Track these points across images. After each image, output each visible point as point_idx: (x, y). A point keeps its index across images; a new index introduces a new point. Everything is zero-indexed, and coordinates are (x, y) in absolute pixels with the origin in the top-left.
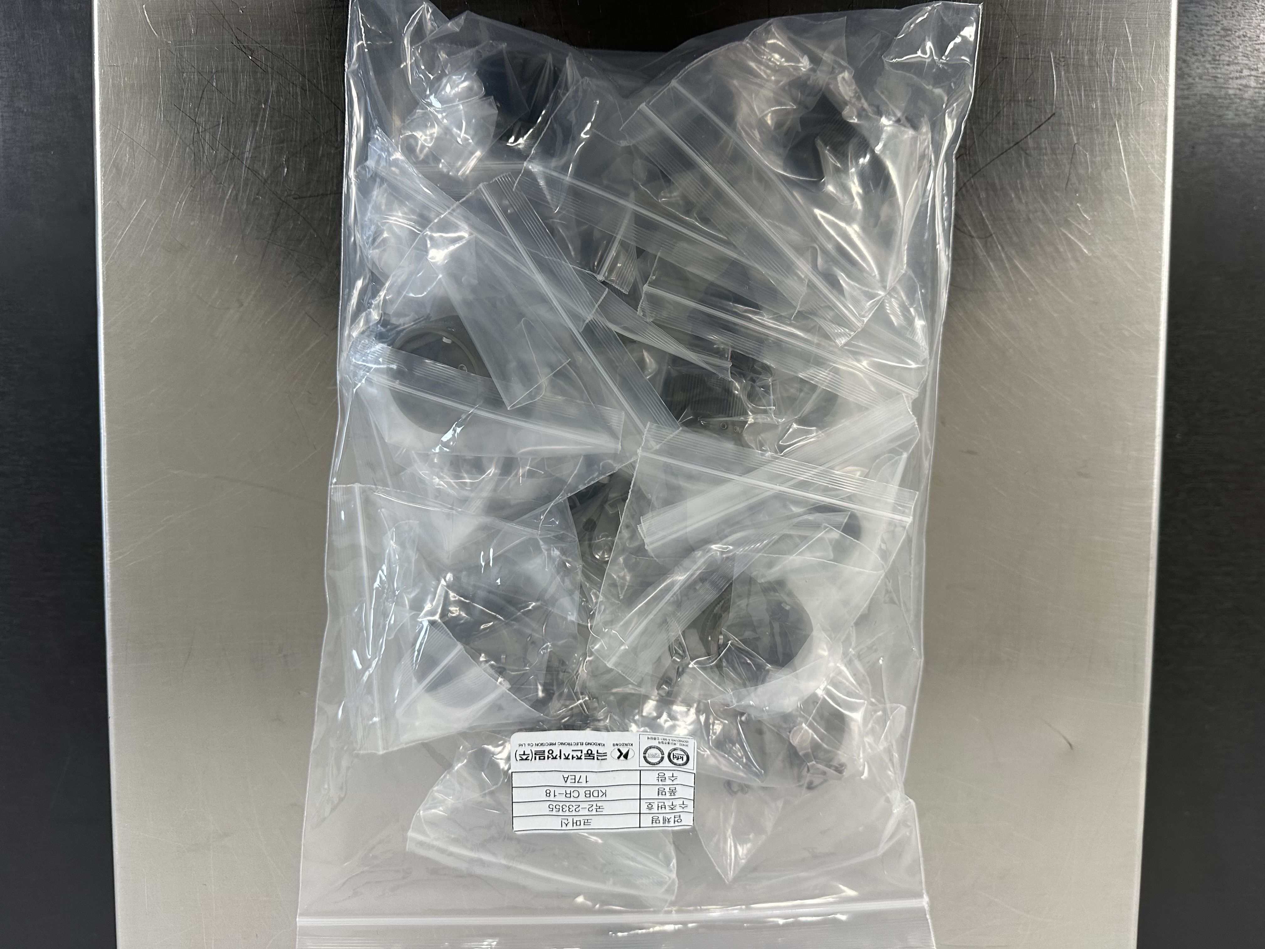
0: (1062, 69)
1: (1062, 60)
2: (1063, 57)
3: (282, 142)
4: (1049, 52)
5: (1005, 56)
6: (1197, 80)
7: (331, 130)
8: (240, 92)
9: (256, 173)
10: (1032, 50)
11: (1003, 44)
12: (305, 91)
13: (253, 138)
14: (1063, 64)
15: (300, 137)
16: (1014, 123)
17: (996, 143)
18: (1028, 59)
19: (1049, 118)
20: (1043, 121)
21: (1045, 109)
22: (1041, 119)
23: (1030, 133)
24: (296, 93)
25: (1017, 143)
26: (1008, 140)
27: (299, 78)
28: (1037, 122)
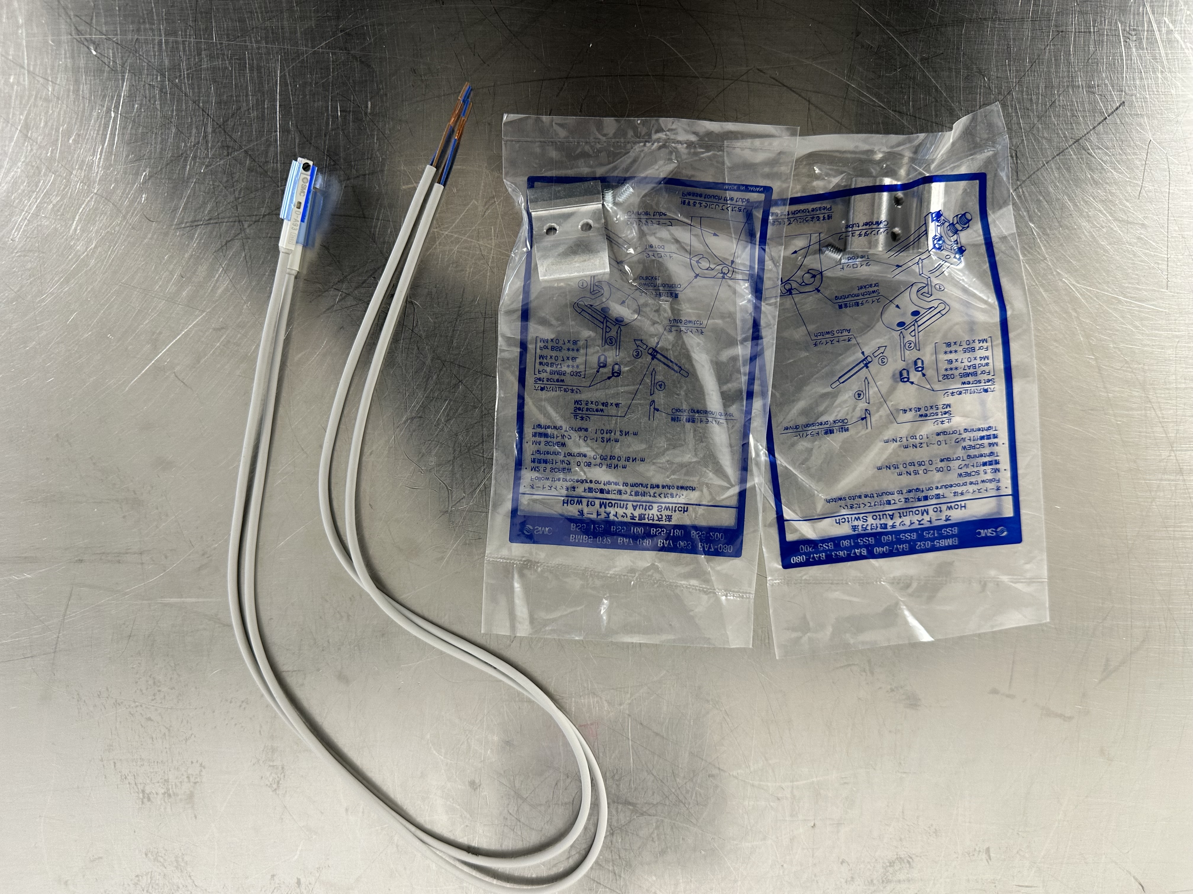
0: (1132, 45)
1: (1133, 33)
2: (1134, 30)
3: (139, 159)
4: (1116, 23)
5: (1060, 29)
7: (199, 142)
8: (83, 97)
9: (106, 201)
10: (1095, 21)
11: (1058, 14)
12: (166, 93)
13: (101, 154)
14: (1134, 38)
15: (161, 153)
16: (1073, 115)
17: (1050, 141)
18: (1090, 32)
19: (1117, 109)
20: (1110, 111)
21: (1111, 95)
22: (1106, 110)
23: (1094, 128)
24: (154, 97)
25: (1078, 141)
26: (1065, 137)
27: (157, 78)
28: (1102, 113)
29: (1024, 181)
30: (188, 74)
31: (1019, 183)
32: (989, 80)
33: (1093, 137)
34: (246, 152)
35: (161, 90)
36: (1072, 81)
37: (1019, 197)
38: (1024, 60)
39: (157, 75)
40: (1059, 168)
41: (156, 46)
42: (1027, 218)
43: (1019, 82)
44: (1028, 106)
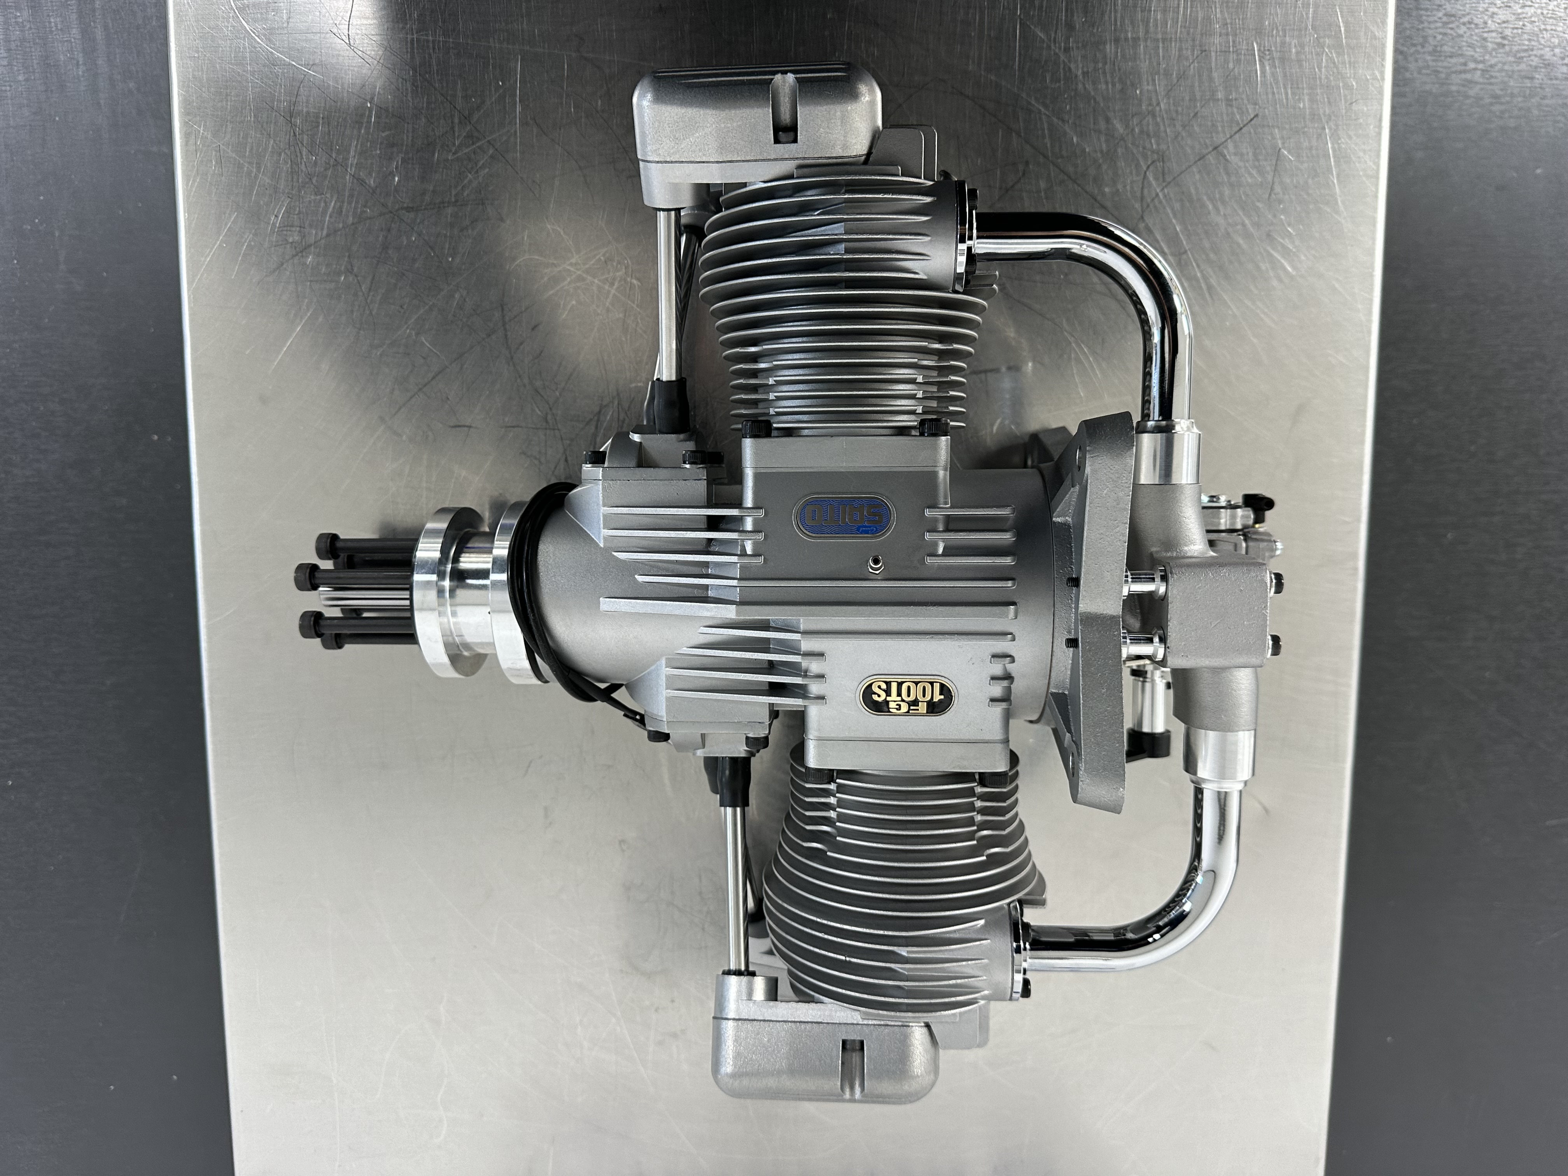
0: (1266, 63)
1: (1267, 53)
2: (1269, 50)
3: (393, 145)
4: (1253, 44)
5: (1204, 49)
6: (1415, 75)
9: (362, 182)
10: (1234, 42)
11: (1202, 35)
12: (417, 87)
13: (358, 141)
14: (1268, 57)
15: (412, 141)
16: (1213, 125)
17: (1193, 148)
18: (1230, 52)
19: (1251, 120)
20: (1245, 122)
21: (1247, 109)
22: (1242, 121)
23: (1231, 137)
24: (407, 89)
25: (1215, 148)
26: (1206, 144)
27: (409, 73)
28: (1238, 124)
29: (1169, 183)
30: (437, 71)
31: (1164, 184)
32: (1141, 92)
33: (1230, 145)
34: (489, 141)
35: (413, 84)
36: (1213, 95)
37: (1165, 196)
38: (1172, 75)
39: (409, 70)
40: (1199, 172)
41: (409, 44)
42: (1171, 215)
43: (1167, 95)
44: (1174, 115)
